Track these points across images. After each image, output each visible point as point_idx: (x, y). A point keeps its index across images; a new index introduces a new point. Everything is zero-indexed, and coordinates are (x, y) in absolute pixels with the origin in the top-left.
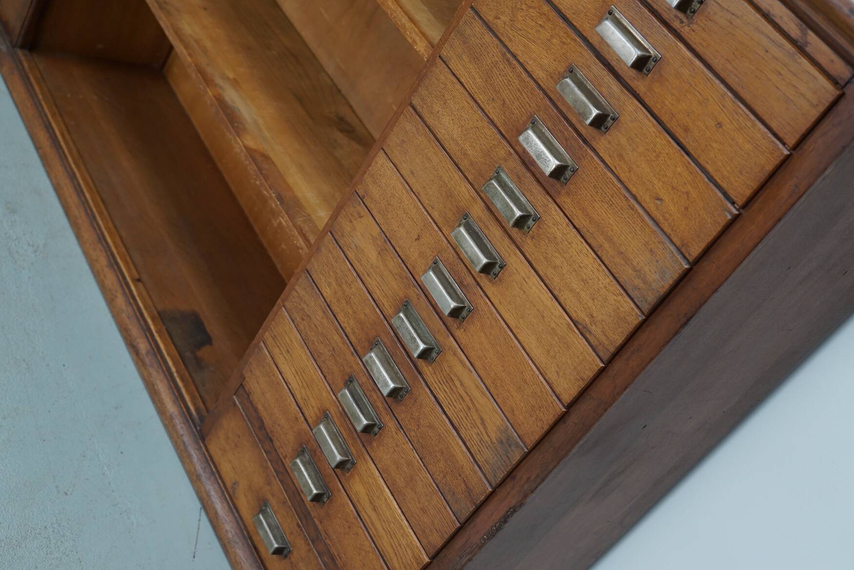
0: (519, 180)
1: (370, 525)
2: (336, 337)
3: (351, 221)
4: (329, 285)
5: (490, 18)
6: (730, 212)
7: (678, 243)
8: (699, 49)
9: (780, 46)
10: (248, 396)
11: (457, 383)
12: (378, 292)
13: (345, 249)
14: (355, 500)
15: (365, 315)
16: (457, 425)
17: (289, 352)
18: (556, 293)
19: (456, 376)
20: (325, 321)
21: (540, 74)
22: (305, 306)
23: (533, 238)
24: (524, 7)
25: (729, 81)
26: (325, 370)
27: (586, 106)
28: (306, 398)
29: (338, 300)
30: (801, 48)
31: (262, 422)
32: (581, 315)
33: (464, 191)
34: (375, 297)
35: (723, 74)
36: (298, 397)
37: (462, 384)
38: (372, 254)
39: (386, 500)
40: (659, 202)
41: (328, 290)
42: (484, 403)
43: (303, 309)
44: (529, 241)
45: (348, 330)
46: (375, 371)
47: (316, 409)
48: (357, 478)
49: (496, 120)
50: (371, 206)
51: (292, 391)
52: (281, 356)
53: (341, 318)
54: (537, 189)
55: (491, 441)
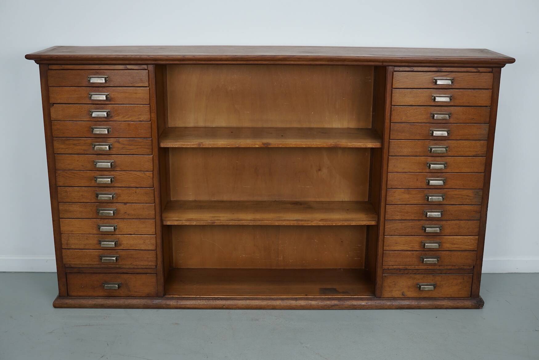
0: (436, 144)
1: (456, 249)
2: (410, 224)
3: (392, 196)
4: (397, 215)
5: (399, 121)
6: (489, 108)
7: (483, 122)
8: (460, 88)
9: (476, 75)
10: (388, 269)
11: (455, 196)
12: (414, 202)
13: (396, 203)
14: (447, 249)
15: (416, 210)
16: (462, 204)
17: (396, 243)
18: (464, 155)
19: (453, 195)
20: (403, 224)
21: (425, 121)
22: (393, 228)
23: (449, 151)
24: (408, 112)
25: (471, 88)
26: (413, 234)
27: (445, 116)
28: (412, 246)
29: (404, 215)
30: (479, 72)
31: (399, 269)
32: (474, 154)
33: (423, 159)
34: (415, 203)
35: (468, 88)
36: (409, 249)
37: (456, 195)
38: (407, 196)
39: (456, 239)
40: (473, 120)
41: (398, 217)
42: (465, 192)
43: (393, 229)
44: (449, 153)
45: (413, 218)
46: (433, 215)
47: (418, 245)
48: (444, 244)
49: (419, 138)
50: (396, 187)
51: (406, 250)
52: (395, 247)
53: (408, 218)
54: (443, 142)
55: (473, 197)
